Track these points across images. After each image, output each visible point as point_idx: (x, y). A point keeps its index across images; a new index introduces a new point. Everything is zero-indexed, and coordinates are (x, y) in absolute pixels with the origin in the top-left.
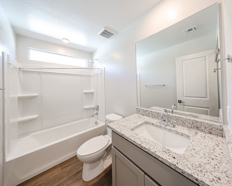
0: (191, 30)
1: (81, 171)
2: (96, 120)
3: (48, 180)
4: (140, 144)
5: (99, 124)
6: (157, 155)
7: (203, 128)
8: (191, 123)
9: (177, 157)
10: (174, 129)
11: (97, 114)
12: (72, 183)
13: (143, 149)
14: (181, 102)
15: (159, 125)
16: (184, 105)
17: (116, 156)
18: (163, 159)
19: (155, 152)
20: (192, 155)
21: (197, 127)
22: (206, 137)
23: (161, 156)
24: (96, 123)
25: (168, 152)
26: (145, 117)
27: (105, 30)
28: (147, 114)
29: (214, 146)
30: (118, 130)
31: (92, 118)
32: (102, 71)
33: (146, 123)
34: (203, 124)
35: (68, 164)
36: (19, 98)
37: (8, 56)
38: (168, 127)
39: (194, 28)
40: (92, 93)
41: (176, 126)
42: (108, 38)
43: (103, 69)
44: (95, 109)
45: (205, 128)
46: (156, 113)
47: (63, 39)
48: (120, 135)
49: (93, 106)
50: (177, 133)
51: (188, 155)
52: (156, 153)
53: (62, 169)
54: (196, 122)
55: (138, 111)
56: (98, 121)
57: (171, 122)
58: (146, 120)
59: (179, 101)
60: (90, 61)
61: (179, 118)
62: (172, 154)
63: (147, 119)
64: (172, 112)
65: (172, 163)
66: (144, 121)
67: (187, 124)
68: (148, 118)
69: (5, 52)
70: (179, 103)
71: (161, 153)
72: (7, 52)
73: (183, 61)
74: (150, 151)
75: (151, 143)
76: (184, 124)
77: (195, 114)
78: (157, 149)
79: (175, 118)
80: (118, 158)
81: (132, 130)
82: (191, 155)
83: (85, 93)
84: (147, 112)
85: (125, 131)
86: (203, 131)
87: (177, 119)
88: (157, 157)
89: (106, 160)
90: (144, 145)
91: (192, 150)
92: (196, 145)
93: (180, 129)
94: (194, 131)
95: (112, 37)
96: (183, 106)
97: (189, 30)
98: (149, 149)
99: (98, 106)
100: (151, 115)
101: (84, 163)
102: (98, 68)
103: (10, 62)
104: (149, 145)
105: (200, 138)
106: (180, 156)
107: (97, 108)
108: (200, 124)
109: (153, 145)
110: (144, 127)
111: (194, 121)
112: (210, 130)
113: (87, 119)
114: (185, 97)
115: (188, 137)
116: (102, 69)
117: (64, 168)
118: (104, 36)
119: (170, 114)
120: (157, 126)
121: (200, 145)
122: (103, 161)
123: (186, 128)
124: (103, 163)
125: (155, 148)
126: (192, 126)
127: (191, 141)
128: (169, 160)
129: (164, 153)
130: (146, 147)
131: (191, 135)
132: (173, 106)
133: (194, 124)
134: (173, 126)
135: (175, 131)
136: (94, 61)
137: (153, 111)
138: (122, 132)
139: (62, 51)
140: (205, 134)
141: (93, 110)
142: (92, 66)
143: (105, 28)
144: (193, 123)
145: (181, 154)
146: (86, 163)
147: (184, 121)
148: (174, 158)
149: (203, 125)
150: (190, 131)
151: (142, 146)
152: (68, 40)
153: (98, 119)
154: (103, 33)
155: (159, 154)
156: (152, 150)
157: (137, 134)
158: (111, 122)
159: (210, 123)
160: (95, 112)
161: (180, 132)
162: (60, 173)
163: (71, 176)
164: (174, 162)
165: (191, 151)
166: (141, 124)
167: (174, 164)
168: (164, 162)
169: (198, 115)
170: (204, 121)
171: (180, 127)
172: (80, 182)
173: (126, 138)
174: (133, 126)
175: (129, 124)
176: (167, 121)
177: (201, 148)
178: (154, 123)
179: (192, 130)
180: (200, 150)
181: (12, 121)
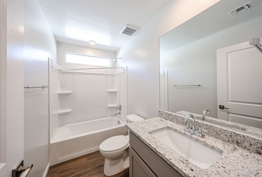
0: (242, 8)
1: (103, 165)
2: (119, 120)
3: (77, 166)
4: (155, 148)
5: (122, 124)
6: (171, 163)
7: (247, 144)
8: (229, 135)
9: (196, 170)
10: (202, 139)
11: (120, 113)
12: (95, 173)
13: (158, 154)
14: (223, 109)
15: (183, 132)
16: (228, 113)
17: (133, 157)
18: (178, 168)
19: (170, 159)
20: (218, 173)
21: (237, 142)
22: (249, 156)
23: (176, 165)
24: (119, 122)
25: (186, 162)
26: (168, 121)
27: (127, 28)
28: (171, 119)
29: (259, 170)
30: (135, 131)
31: (115, 117)
32: (124, 70)
33: (168, 128)
34: (247, 139)
35: (93, 157)
36: (59, 94)
37: (52, 60)
38: (194, 136)
39: (247, 5)
40: (116, 92)
41: (207, 136)
42: (131, 35)
43: (126, 67)
44: (118, 109)
45: (251, 145)
46: (181, 118)
47: (90, 41)
48: (137, 136)
49: (116, 105)
50: (206, 144)
51: (212, 172)
52: (171, 161)
53: (88, 160)
54: (236, 135)
55: (161, 114)
56: (121, 121)
57: (200, 131)
58: (168, 125)
59: (221, 107)
60: (114, 60)
61: (212, 128)
62: (190, 166)
63: (169, 123)
64: (203, 119)
65: (188, 174)
66: (165, 126)
67: (222, 135)
68: (172, 123)
69: (50, 58)
70: (220, 109)
71: (177, 162)
72: (51, 58)
73: (228, 53)
74: (164, 157)
75: (167, 149)
76: (217, 135)
77: (242, 126)
78: (173, 157)
79: (205, 127)
80: (135, 159)
81: (150, 133)
82: (216, 173)
83: (109, 92)
84: (171, 116)
85: (141, 133)
86: (246, 148)
87: (208, 128)
88: (171, 165)
89: (126, 161)
90: (159, 150)
91: (220, 167)
92: (228, 162)
93: (210, 140)
94: (232, 146)
95: (134, 34)
96: (226, 113)
97: (238, 10)
98: (164, 154)
99: (121, 106)
100: (175, 120)
101: (106, 158)
102: (121, 67)
103: (53, 66)
104: (164, 151)
105: (239, 156)
106: (200, 169)
107: (120, 108)
108: (242, 139)
109: (170, 151)
110: (165, 132)
111: (232, 134)
112: (259, 149)
113: (111, 118)
114: (231, 101)
115: (221, 152)
116: (124, 67)
117: (90, 159)
118: (126, 34)
119: (200, 121)
120: (180, 133)
121: (235, 164)
122: (123, 161)
123: (220, 141)
124: (123, 163)
125: (171, 156)
126: (230, 140)
127: (223, 157)
128: (184, 171)
129: (181, 162)
130: (160, 153)
131: (225, 151)
132: (205, 112)
133: (233, 137)
134: (201, 135)
135: (203, 141)
136: (118, 60)
137: (178, 115)
138: (139, 134)
139: (90, 52)
140: (249, 153)
141: (116, 109)
142: (116, 65)
143: (126, 25)
144: (231, 136)
145: (203, 168)
146: (108, 158)
147: (218, 132)
148: (192, 170)
149: (246, 141)
150: (226, 146)
151: (157, 151)
152: (95, 42)
153: (121, 119)
154: (125, 30)
155: (173, 162)
156: (167, 156)
157: (154, 138)
158: (130, 122)
159: (258, 138)
160: (118, 111)
161: (210, 144)
162: (86, 162)
163: (95, 168)
164: (190, 174)
165: (218, 168)
166: (162, 129)
167: (189, 176)
168: (179, 171)
169: (247, 127)
170: (249, 136)
171: (211, 138)
172: (102, 175)
173: (142, 140)
174: (151, 129)
175: (148, 126)
176: (193, 128)
177: (236, 168)
178: (178, 129)
179: (229, 144)
180: (232, 170)
181: (54, 112)
